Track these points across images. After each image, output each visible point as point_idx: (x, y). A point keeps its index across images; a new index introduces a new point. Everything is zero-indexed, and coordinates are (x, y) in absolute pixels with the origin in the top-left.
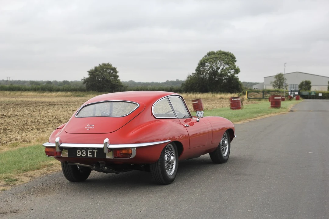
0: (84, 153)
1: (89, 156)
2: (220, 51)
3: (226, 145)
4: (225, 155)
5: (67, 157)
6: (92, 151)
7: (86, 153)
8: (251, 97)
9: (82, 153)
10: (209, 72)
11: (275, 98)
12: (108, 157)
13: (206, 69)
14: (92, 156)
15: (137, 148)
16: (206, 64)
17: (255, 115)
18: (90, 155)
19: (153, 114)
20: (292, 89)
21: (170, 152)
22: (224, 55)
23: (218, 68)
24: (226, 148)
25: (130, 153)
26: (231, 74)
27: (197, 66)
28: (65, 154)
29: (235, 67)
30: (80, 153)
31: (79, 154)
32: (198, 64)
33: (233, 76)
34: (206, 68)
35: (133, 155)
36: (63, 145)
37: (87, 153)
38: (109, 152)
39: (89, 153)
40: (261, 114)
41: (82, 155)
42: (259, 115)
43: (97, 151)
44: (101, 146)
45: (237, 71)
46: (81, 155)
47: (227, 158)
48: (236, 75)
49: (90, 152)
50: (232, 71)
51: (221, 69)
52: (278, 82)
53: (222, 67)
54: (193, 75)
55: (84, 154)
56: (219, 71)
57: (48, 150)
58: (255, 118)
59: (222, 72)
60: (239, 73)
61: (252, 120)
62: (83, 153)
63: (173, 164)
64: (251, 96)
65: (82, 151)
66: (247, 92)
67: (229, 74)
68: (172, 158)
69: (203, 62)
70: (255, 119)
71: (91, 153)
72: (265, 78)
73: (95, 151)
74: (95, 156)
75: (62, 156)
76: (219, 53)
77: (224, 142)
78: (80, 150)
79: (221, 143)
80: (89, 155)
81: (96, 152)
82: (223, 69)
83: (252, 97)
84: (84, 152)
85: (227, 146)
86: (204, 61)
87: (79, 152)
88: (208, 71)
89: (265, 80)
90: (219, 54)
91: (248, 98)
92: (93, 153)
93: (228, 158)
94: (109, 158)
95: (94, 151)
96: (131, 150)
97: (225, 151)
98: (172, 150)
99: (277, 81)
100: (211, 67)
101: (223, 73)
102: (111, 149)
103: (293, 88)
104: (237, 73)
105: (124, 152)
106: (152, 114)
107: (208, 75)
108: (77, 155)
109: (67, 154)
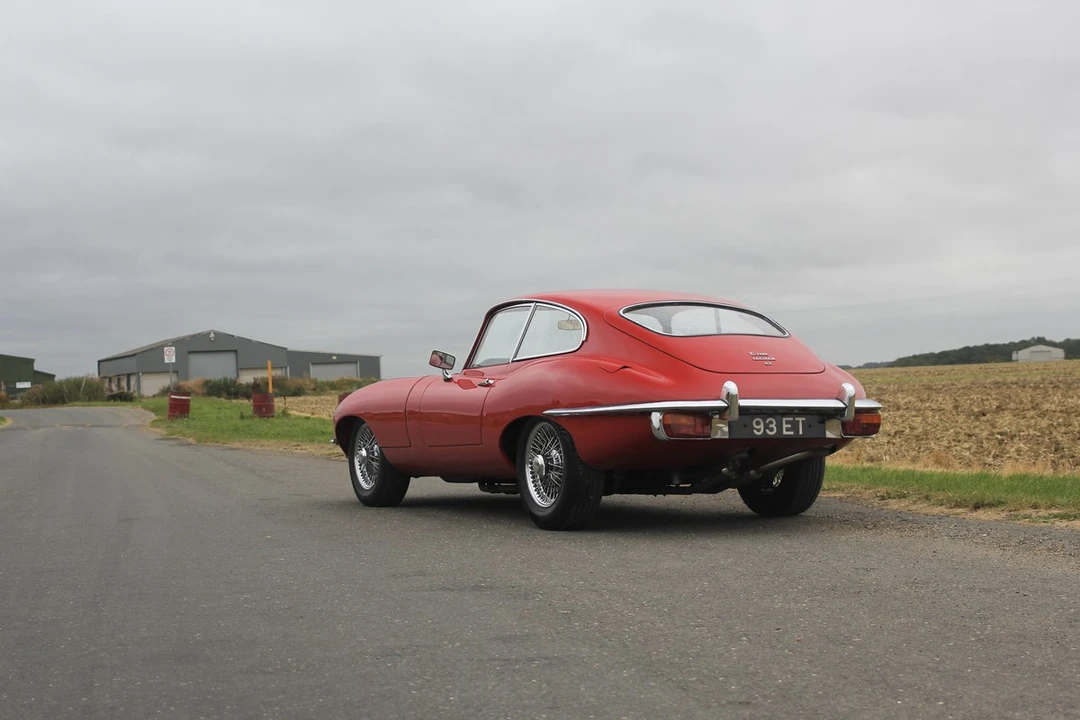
0: (773, 426)
1: (785, 433)
5: (726, 439)
6: (791, 419)
7: (776, 426)
9: (766, 426)
14: (792, 433)
18: (787, 430)
30: (762, 426)
31: (759, 430)
37: (779, 426)
39: (785, 426)
41: (767, 431)
46: (765, 431)
49: (787, 423)
55: (772, 430)
62: (771, 426)
65: (767, 421)
71: (789, 426)
73: (800, 420)
74: (801, 433)
78: (762, 418)
80: (784, 429)
81: (803, 421)
84: (771, 423)
87: (758, 423)
92: (795, 426)
94: (832, 436)
95: (797, 419)
108: (755, 431)
109: (726, 429)
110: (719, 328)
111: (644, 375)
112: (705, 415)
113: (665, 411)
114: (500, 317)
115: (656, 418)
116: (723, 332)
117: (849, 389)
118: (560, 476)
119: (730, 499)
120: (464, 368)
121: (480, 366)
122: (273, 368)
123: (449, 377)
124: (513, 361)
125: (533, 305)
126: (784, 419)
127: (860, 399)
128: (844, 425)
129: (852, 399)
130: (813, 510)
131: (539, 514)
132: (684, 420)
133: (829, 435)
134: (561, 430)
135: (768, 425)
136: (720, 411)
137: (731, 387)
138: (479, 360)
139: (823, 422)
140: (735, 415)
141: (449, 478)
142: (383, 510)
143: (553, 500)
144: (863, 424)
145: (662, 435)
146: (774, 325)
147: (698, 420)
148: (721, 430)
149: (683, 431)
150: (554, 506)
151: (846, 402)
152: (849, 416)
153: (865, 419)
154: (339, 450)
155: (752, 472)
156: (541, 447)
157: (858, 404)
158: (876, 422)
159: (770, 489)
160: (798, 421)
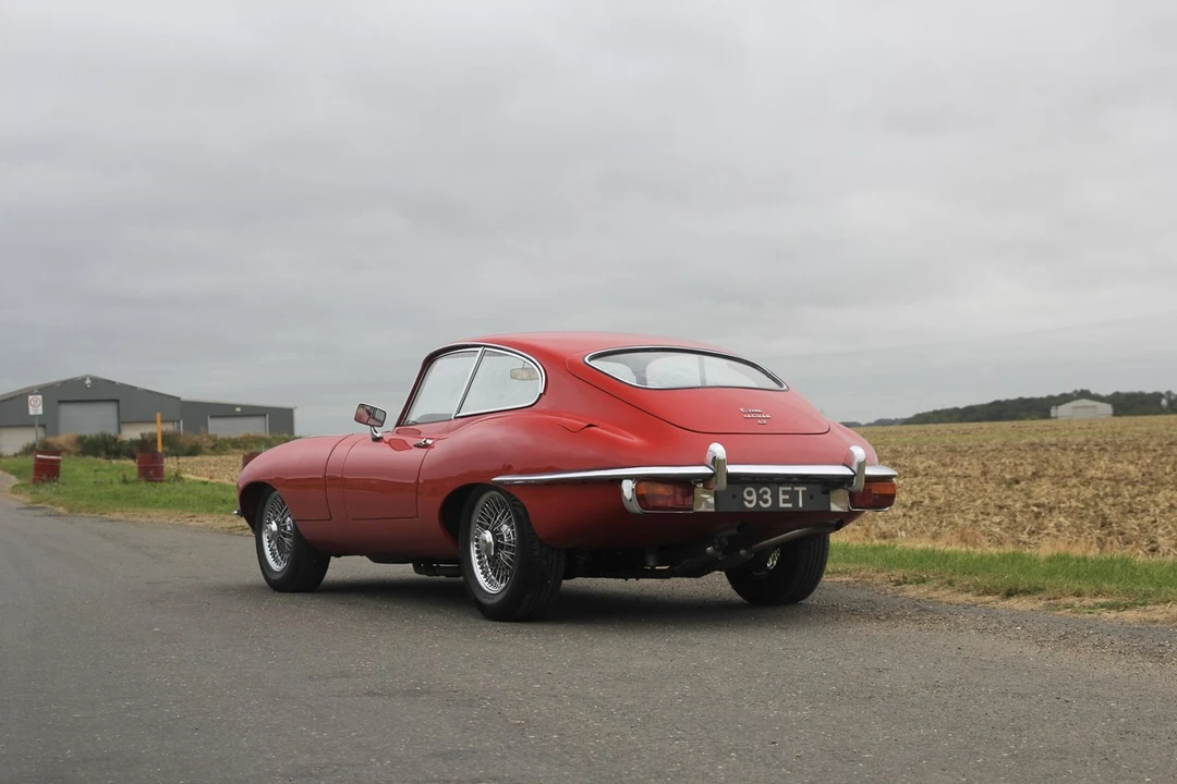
0: (768, 497)
1: (782, 505)
6: (790, 489)
7: (771, 496)
9: (760, 497)
14: (790, 505)
18: (785, 501)
30: (754, 497)
31: (750, 502)
37: (775, 498)
39: (782, 497)
41: (761, 503)
43: (805, 489)
46: (757, 502)
49: (785, 493)
55: (766, 501)
62: (765, 497)
65: (761, 492)
71: (787, 497)
73: (800, 489)
74: (801, 505)
78: (755, 488)
80: (781, 501)
81: (803, 492)
84: (765, 493)
87: (750, 494)
92: (793, 497)
94: (838, 509)
95: (796, 489)
108: (746, 503)
109: (711, 500)
110: (703, 380)
111: (616, 436)
112: (686, 483)
113: (637, 479)
114: (440, 363)
115: (628, 488)
116: (708, 384)
117: (859, 453)
118: (511, 556)
119: (716, 584)
120: (398, 425)
121: (415, 423)
122: (163, 421)
123: (378, 435)
124: (455, 418)
125: (480, 349)
126: (781, 489)
127: (872, 465)
128: (852, 496)
129: (862, 465)
130: (814, 599)
131: (487, 601)
132: (661, 489)
133: (834, 508)
134: (512, 500)
135: (762, 495)
136: (705, 478)
137: (718, 450)
138: (414, 416)
139: (827, 492)
140: (722, 484)
141: (378, 557)
142: (297, 597)
143: (503, 585)
144: (875, 495)
145: (635, 508)
146: (769, 376)
147: (679, 490)
148: (706, 502)
149: (661, 502)
150: (504, 593)
151: (855, 468)
152: (859, 485)
153: (877, 489)
154: (243, 522)
155: (742, 552)
156: (489, 521)
157: (869, 471)
158: (889, 491)
159: (764, 572)
160: (798, 491)
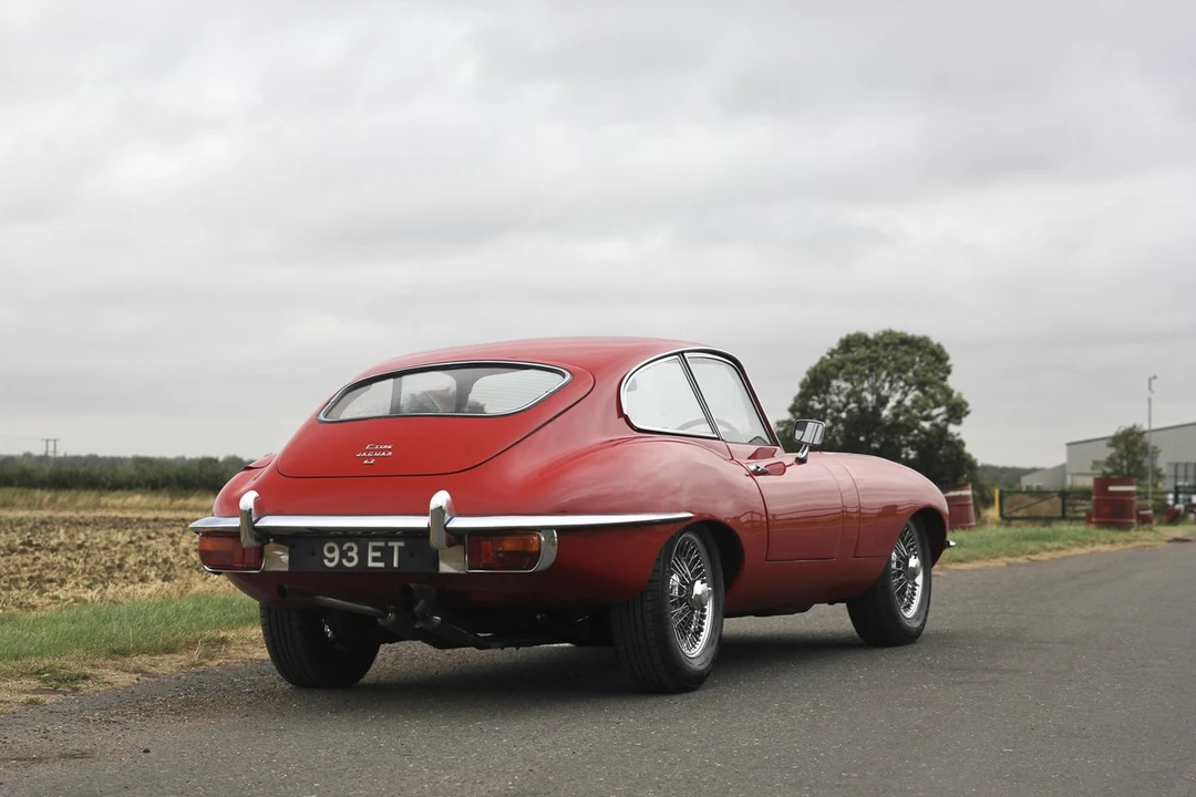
0: (353, 554)
1: (371, 564)
2: (890, 333)
3: (914, 573)
4: (910, 614)
5: (284, 572)
6: (382, 544)
7: (358, 554)
8: (1014, 514)
9: (343, 555)
10: (844, 415)
11: (1112, 488)
12: (445, 568)
13: (832, 402)
14: (381, 565)
15: (561, 530)
16: (835, 383)
17: (1032, 546)
18: (375, 559)
19: (625, 412)
20: (1180, 483)
21: (690, 569)
22: (904, 348)
23: (883, 402)
24: (914, 589)
25: (534, 548)
26: (936, 425)
27: (797, 390)
28: (280, 559)
29: (948, 393)
30: (336, 554)
31: (331, 560)
32: (802, 386)
33: (941, 432)
34: (835, 398)
35: (548, 558)
36: (269, 521)
37: (363, 555)
38: (450, 544)
39: (371, 554)
40: (1056, 544)
41: (344, 562)
42: (1049, 545)
43: (402, 544)
44: (421, 522)
45: (957, 411)
46: (340, 561)
47: (916, 624)
48: (952, 428)
49: (375, 549)
50: (939, 412)
51: (892, 403)
52: (1125, 463)
53: (898, 396)
54: (782, 429)
55: (351, 559)
56: (885, 413)
57: (210, 545)
58: (1031, 553)
59: (896, 415)
60: (965, 420)
61: (1020, 560)
62: (350, 554)
63: (703, 617)
64: (1017, 511)
65: (345, 548)
66: (997, 492)
67: (926, 425)
68: (699, 588)
69: (818, 375)
70: (1032, 557)
71: (378, 554)
72: (1069, 444)
73: (396, 545)
74: (395, 564)
75: (266, 569)
76: (887, 340)
77: (906, 560)
78: (336, 543)
79: (894, 566)
80: (370, 559)
81: (400, 548)
82: (900, 403)
83: (1019, 514)
84: (351, 549)
85: (919, 580)
86: (823, 372)
87: (331, 550)
88: (839, 411)
89: (1070, 454)
90: (886, 346)
91: (1001, 515)
92: (386, 554)
93: (923, 625)
94: (450, 570)
95: (390, 544)
96: (536, 538)
97: (911, 600)
98: (697, 559)
99: (1121, 457)
100: (855, 395)
101: (902, 418)
102: (457, 536)
103: (1186, 478)
104: (958, 422)
105: (509, 545)
106: (620, 413)
107: (841, 427)
108: (326, 561)
109: (285, 558)
126: (371, 545)
135: (346, 552)
148: (278, 559)
160: (393, 547)
